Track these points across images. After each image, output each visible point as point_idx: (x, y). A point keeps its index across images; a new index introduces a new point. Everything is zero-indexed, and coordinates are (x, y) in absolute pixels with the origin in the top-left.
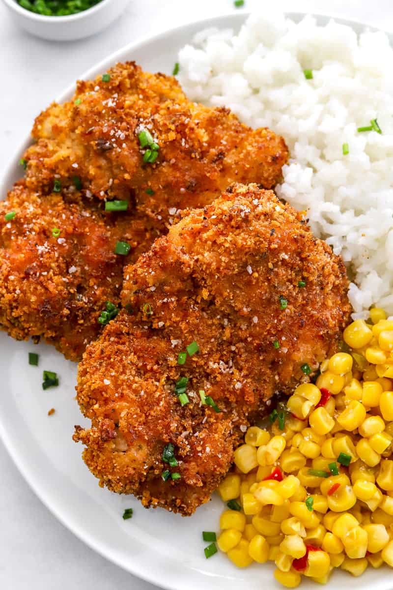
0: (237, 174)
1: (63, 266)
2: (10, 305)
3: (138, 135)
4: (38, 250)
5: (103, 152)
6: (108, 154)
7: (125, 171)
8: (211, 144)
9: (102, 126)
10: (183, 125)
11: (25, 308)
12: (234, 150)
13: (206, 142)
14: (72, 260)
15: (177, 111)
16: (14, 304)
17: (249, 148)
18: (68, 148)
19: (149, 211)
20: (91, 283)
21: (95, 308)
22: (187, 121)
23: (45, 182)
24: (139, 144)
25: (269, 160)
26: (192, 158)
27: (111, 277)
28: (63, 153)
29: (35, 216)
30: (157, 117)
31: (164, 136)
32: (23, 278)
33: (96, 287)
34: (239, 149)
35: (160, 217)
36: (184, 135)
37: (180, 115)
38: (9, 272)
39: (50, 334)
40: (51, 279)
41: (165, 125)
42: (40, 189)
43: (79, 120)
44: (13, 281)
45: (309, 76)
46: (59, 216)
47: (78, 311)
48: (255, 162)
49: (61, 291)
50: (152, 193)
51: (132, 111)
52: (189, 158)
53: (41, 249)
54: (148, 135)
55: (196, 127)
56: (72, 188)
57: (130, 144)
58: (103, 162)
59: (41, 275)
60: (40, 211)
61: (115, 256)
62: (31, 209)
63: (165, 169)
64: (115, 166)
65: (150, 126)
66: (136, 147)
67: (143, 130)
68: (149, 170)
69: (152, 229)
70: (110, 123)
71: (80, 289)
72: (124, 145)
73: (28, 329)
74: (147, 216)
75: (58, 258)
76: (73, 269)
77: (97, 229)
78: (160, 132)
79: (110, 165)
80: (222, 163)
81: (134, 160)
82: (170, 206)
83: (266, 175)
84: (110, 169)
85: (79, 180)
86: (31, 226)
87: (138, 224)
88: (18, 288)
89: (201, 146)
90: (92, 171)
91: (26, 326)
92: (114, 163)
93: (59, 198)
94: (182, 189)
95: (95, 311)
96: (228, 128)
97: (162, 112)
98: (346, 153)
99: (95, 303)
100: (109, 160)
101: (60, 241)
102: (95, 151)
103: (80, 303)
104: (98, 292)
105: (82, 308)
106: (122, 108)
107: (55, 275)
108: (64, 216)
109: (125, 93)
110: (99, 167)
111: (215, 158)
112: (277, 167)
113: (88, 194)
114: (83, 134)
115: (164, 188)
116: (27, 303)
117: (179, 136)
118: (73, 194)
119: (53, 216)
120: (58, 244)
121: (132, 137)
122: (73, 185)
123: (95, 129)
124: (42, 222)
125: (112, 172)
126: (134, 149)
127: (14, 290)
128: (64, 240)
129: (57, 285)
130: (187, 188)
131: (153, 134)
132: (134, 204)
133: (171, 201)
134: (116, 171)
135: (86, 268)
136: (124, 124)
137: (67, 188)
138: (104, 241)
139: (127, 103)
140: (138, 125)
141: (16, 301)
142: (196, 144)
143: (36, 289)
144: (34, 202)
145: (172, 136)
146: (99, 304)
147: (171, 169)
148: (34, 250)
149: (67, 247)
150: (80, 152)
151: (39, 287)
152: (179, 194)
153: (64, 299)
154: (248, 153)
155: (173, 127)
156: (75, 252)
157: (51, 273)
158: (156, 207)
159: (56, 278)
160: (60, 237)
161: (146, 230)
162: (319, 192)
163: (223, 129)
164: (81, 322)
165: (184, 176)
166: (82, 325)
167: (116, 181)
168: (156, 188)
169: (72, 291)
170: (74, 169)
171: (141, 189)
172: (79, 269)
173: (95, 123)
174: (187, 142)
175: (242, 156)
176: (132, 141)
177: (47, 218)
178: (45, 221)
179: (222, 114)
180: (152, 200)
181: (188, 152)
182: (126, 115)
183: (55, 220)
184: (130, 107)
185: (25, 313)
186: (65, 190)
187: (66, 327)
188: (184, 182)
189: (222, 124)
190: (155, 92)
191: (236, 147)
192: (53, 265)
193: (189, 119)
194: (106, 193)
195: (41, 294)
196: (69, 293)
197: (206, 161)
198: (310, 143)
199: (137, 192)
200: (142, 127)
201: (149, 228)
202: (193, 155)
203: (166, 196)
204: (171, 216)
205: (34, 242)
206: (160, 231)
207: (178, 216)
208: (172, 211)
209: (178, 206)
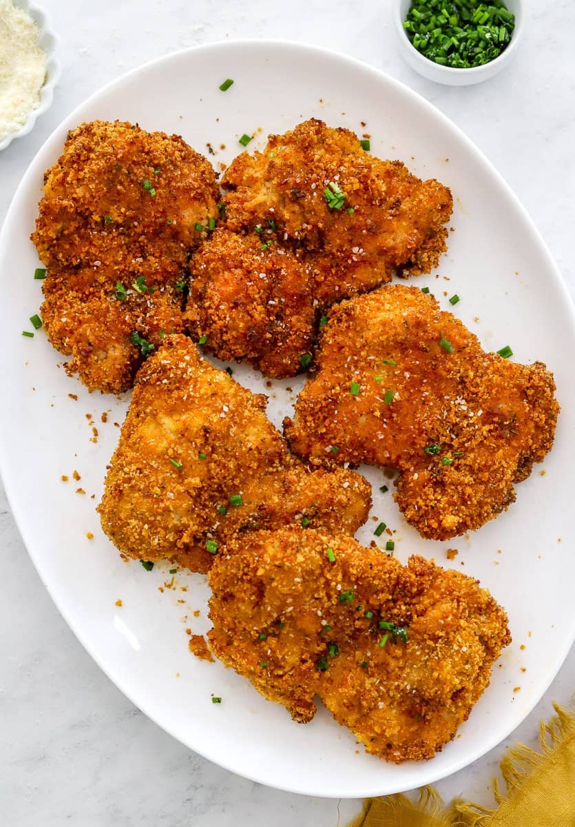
0: (410, 219)
1: (264, 298)
2: (221, 330)
3: (327, 185)
5: (296, 199)
6: (301, 201)
8: (389, 193)
9: (296, 177)
10: (366, 177)
11: (234, 333)
12: (408, 199)
13: (384, 192)
14: (271, 291)
15: (360, 164)
16: (224, 330)
17: (421, 197)
18: (265, 194)
19: (334, 250)
20: (288, 312)
21: (291, 333)
22: (369, 173)
23: (245, 223)
25: (439, 207)
26: (373, 205)
28: (260, 198)
30: (342, 169)
31: (349, 186)
32: (232, 308)
33: (291, 315)
34: (412, 197)
35: (344, 255)
36: (366, 186)
37: (363, 168)
38: (220, 302)
39: (253, 355)
40: (255, 308)
43: (274, 172)
44: (223, 310)
47: (278, 335)
48: (427, 208)
49: (263, 318)
51: (321, 164)
52: (370, 205)
55: (376, 179)
57: (320, 193)
58: (296, 208)
64: (307, 211)
65: (337, 178)
68: (336, 215)
69: (337, 265)
70: (303, 175)
71: (279, 317)
72: (315, 194)
73: (234, 350)
74: (333, 254)
75: (260, 290)
77: (291, 265)
79: (303, 210)
80: (399, 209)
81: (322, 207)
82: (353, 245)
84: (303, 214)
85: (274, 222)
87: (325, 261)
88: (228, 316)
89: (380, 195)
90: (287, 216)
91: (234, 348)
92: (307, 209)
93: (257, 238)
94: (364, 231)
95: (291, 335)
96: (402, 180)
97: (346, 164)
99: (291, 328)
100: (302, 206)
101: (261, 276)
102: (290, 199)
103: (279, 329)
104: (293, 319)
105: (281, 333)
106: (312, 161)
107: (258, 305)
108: (263, 254)
109: (313, 148)
110: (294, 212)
111: (393, 205)
112: (445, 214)
114: (280, 185)
115: (350, 230)
116: (236, 329)
117: (362, 186)
119: (252, 254)
120: (258, 278)
121: (322, 187)
123: (290, 180)
124: (245, 259)
125: (304, 217)
126: (323, 197)
127: (225, 318)
128: (265, 275)
129: (260, 313)
130: (368, 230)
132: (322, 245)
133: (355, 241)
134: (308, 216)
135: (283, 300)
136: (315, 175)
138: (297, 276)
139: (317, 157)
140: (326, 177)
141: (226, 327)
142: (376, 192)
143: (243, 316)
145: (356, 186)
147: (355, 215)
148: (240, 284)
149: (267, 281)
150: (275, 199)
151: (246, 315)
152: (362, 236)
153: (266, 325)
154: (420, 201)
156: (274, 285)
157: (255, 303)
158: (341, 246)
159: (259, 308)
160: (260, 272)
161: (332, 267)
163: (399, 180)
164: (281, 344)
165: (366, 220)
166: (280, 346)
167: (310, 226)
169: (271, 318)
170: (270, 213)
171: (329, 231)
172: (277, 300)
173: (289, 175)
175: (415, 203)
176: (322, 190)
179: (397, 168)
181: (369, 200)
182: (316, 167)
184: (319, 161)
185: (233, 337)
187: (268, 349)
188: (366, 225)
189: (397, 176)
190: (339, 147)
191: (410, 196)
195: (248, 321)
196: (270, 320)
197: (384, 207)
199: (327, 233)
201: (335, 264)
202: (374, 203)
203: (350, 238)
204: (355, 254)
205: (239, 277)
206: (344, 267)
207: (360, 254)
208: (355, 250)
209: (360, 245)
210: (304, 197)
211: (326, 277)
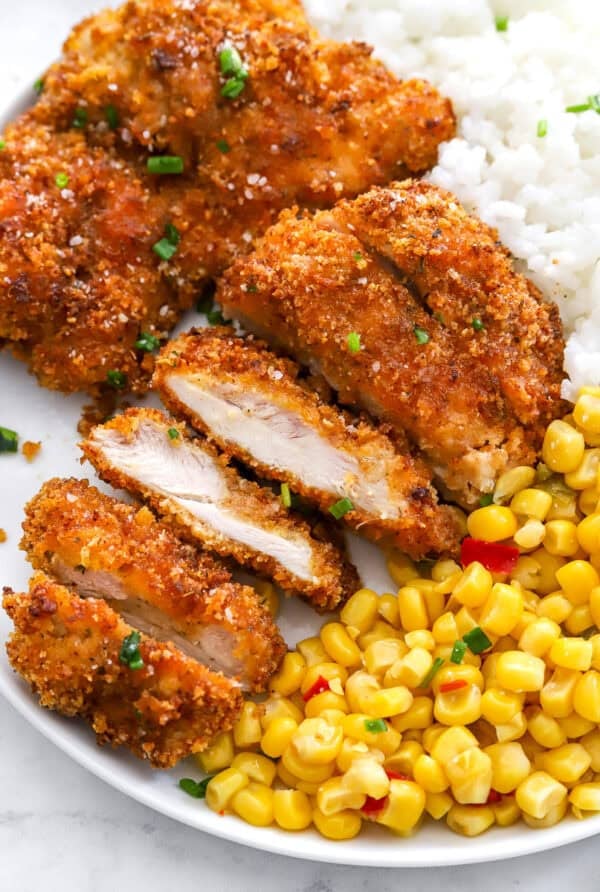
0: (366, 138)
1: (62, 232)
3: (220, 54)
4: (25, 200)
5: (160, 72)
6: (166, 76)
7: (189, 105)
8: (335, 85)
9: (166, 34)
10: (294, 51)
12: (368, 104)
13: (326, 84)
14: (79, 226)
15: (289, 31)
17: (393, 103)
18: (109, 63)
19: (216, 176)
20: (101, 265)
21: (100, 305)
22: (300, 45)
23: (63, 109)
24: (218, 68)
25: (422, 123)
26: (298, 102)
27: (135, 263)
28: (99, 69)
29: (36, 154)
30: (254, 34)
31: (260, 61)
33: (107, 273)
34: (376, 103)
35: (231, 187)
36: (291, 65)
37: (292, 37)
39: (21, 334)
40: (38, 246)
41: (264, 45)
42: (53, 121)
43: (134, 21)
45: (501, 27)
46: (73, 160)
47: (70, 302)
48: (399, 123)
49: (51, 267)
50: (226, 149)
51: (219, 21)
52: (293, 101)
53: (31, 199)
54: (235, 57)
55: (312, 57)
56: (103, 125)
57: (203, 65)
58: (157, 88)
59: (22, 235)
60: (45, 148)
61: (148, 233)
62: (32, 144)
63: (252, 111)
64: (174, 96)
65: (241, 45)
66: (213, 72)
67: (230, 50)
68: (227, 111)
69: (217, 206)
70: (181, 31)
71: (82, 274)
72: (195, 65)
74: (212, 184)
75: (57, 218)
76: (77, 240)
77: (127, 188)
78: (256, 56)
79: (168, 95)
80: (344, 116)
81: (206, 89)
82: (250, 170)
83: (412, 147)
84: (167, 100)
85: (116, 110)
86: (26, 168)
87: (196, 196)
89: (316, 85)
90: (137, 97)
92: (175, 91)
93: (80, 137)
94: (274, 147)
95: (97, 308)
96: (365, 72)
97: (265, 30)
98: (542, 134)
99: (101, 297)
100: (167, 85)
101: (66, 193)
102: (147, 69)
103: (76, 292)
104: (108, 281)
105: (77, 299)
106: (204, 14)
107: (45, 241)
108: (80, 162)
110: (151, 96)
111: (335, 105)
112: (434, 140)
113: (125, 136)
114: (135, 41)
115: (248, 142)
117: (284, 66)
118: (103, 134)
119: (63, 159)
120: (60, 198)
121: (209, 55)
122: (106, 120)
123: (156, 37)
124: (45, 163)
125: (169, 106)
126: (209, 74)
128: (71, 193)
129: (45, 258)
130: (282, 146)
131: (243, 59)
132: (195, 163)
133: (255, 165)
134: (174, 104)
135: (98, 242)
136: (201, 35)
137: (96, 124)
138: (135, 206)
139: (212, 9)
140: (222, 40)
142: (309, 83)
143: (9, 254)
144: (41, 137)
145: (273, 62)
146: (108, 300)
147: (261, 115)
148: (20, 200)
149: (74, 205)
150: (125, 70)
151: (15, 253)
152: (268, 155)
153: (52, 279)
154: (390, 109)
155: (276, 51)
156: (85, 215)
157: (40, 237)
158: (229, 171)
159: (45, 246)
160: (66, 187)
161: (206, 206)
162: (493, 186)
163: (357, 71)
164: (73, 320)
165: (281, 127)
166: (72, 325)
167: (173, 119)
168: (232, 141)
169: (68, 271)
170: (110, 94)
171: (210, 139)
172: (86, 241)
173: (157, 28)
174: (294, 77)
175: (378, 112)
176: (208, 62)
177: (54, 160)
178: (49, 163)
179: (359, 52)
180: (224, 160)
181: (293, 93)
182: (208, 23)
183: (65, 165)
184: (217, 14)
186: (91, 127)
187: (47, 327)
188: (279, 137)
189: (357, 64)
191: (372, 101)
192: (46, 226)
193: (303, 44)
194: (154, 136)
195: (17, 264)
196: (64, 274)
197: (319, 110)
198: (487, 118)
199: (204, 141)
200: (228, 44)
201: (212, 203)
202: (300, 98)
203: (247, 156)
204: (250, 186)
205: (25, 188)
206: (229, 210)
207: (260, 188)
208: (253, 179)
209: (262, 172)
210: (172, 69)
211: (192, 226)
